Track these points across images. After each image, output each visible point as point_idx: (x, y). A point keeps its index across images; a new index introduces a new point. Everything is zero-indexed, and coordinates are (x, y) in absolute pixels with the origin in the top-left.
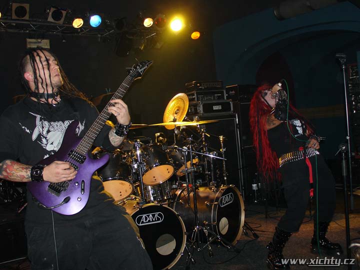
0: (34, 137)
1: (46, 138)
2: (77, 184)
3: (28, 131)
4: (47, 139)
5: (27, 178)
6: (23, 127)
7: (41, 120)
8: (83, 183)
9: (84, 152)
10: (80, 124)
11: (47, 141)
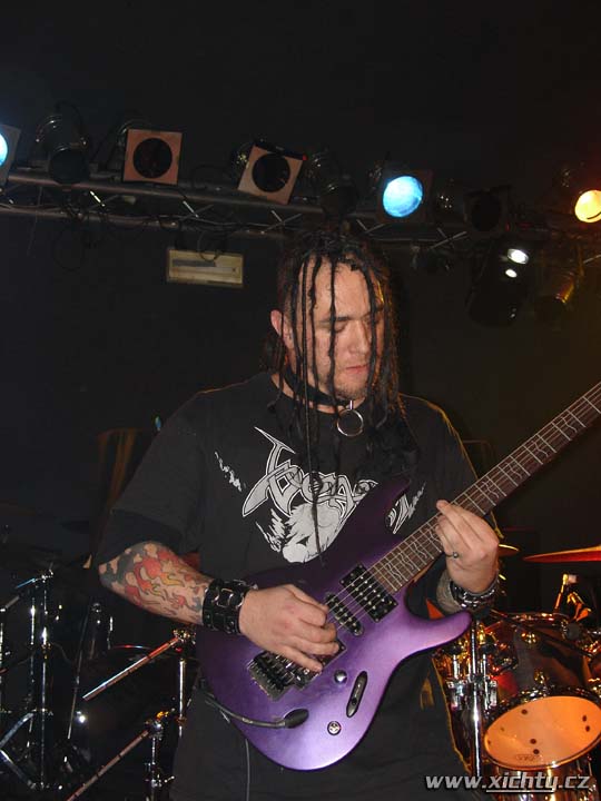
0: (250, 505)
1: (285, 519)
2: (341, 679)
3: (237, 483)
4: (290, 522)
5: (192, 608)
6: (226, 469)
7: (284, 456)
8: (361, 681)
9: (395, 584)
10: (404, 498)
11: (287, 529)
